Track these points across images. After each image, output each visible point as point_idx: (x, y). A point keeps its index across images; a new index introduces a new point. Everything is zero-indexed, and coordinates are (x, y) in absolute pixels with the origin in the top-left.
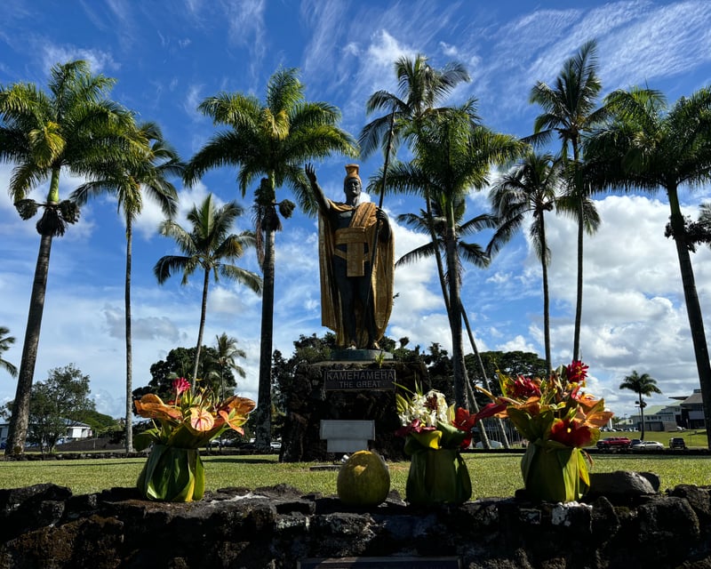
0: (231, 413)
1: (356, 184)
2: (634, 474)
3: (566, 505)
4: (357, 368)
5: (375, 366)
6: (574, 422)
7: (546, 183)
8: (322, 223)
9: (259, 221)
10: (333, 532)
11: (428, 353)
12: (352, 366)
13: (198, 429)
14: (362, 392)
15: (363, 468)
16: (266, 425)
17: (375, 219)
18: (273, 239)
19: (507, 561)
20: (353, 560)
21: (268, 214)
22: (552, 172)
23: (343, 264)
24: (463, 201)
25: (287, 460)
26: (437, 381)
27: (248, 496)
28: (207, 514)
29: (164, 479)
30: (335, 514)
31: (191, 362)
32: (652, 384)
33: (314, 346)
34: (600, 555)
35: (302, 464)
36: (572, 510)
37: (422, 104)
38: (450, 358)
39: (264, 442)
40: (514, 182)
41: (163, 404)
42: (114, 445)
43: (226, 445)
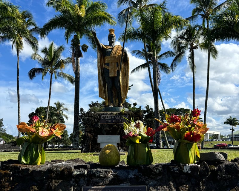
0: (56, 130)
1: (113, 37)
2: (217, 153)
3: (189, 165)
4: (113, 114)
5: (121, 114)
6: (194, 133)
7: (195, 37)
8: (99, 54)
9: (73, 53)
10: (96, 176)
11: (145, 109)
12: (111, 114)
13: (42, 136)
14: (116, 124)
15: (109, 151)
16: (77, 138)
17: (121, 52)
18: (79, 61)
19: (165, 186)
20: (104, 187)
21: (77, 50)
22: (198, 33)
23: (108, 71)
24: (160, 45)
25: (84, 152)
26: (149, 121)
27: (63, 163)
28: (46, 169)
29: (28, 156)
30: (97, 169)
31: (46, 113)
32: (237, 122)
33: (97, 106)
34: (202, 184)
35: (90, 153)
36: (191, 167)
37: (142, 2)
38: (154, 111)
39: (76, 145)
40: (182, 37)
41: (28, 126)
42: (14, 147)
43: (61, 147)
